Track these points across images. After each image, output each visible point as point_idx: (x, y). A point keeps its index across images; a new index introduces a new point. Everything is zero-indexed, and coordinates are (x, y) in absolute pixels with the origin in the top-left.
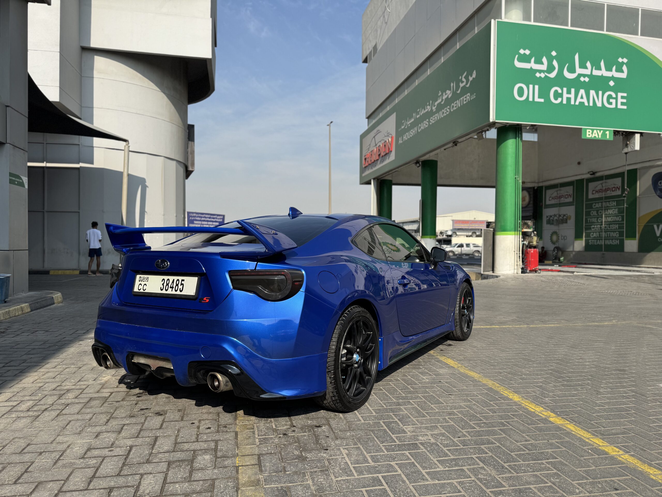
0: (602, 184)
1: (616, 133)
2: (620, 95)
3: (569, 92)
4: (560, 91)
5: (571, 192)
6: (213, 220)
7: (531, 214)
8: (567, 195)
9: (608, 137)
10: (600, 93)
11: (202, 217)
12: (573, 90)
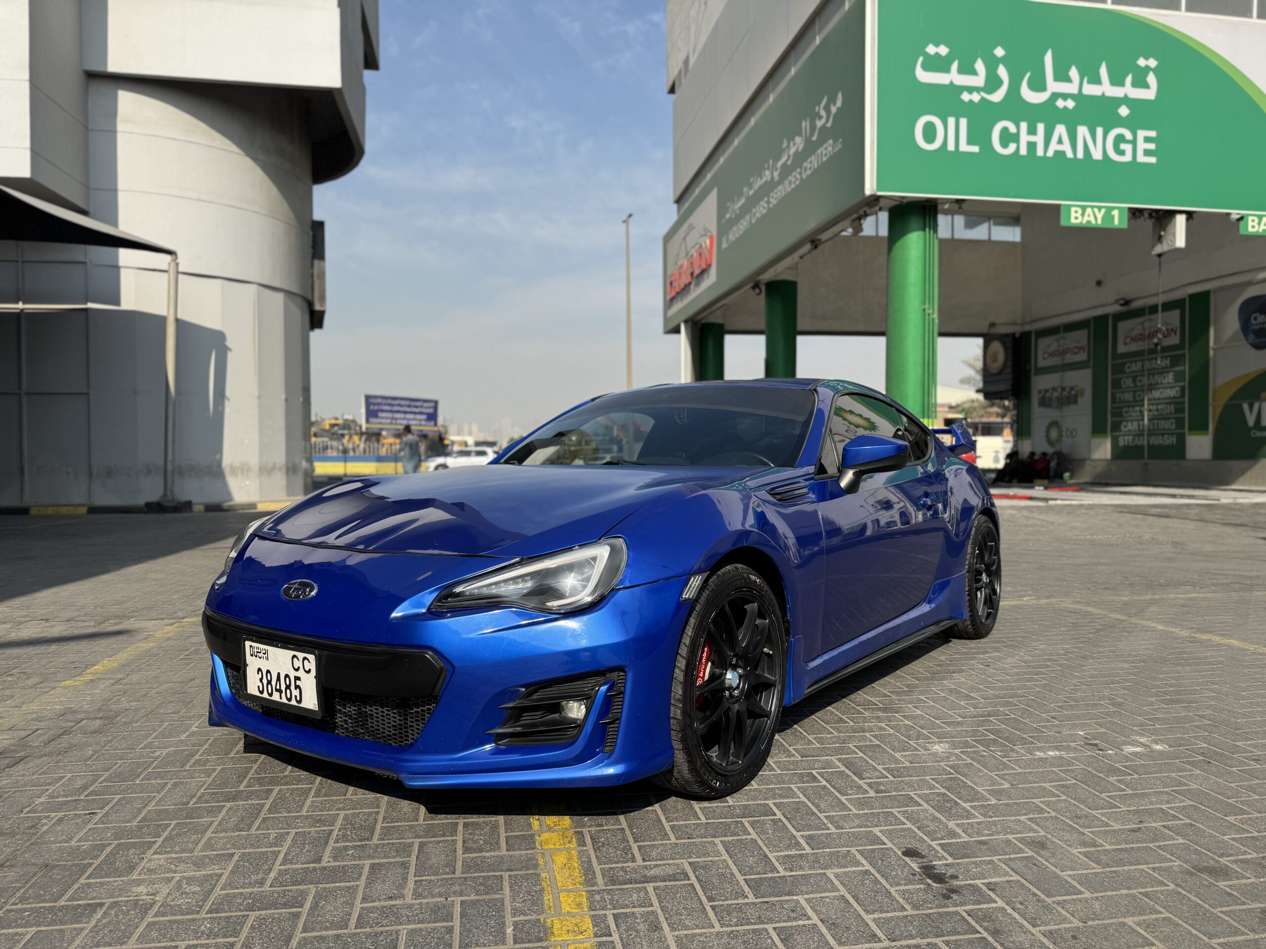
0: (1142, 323)
1: (1135, 213)
2: (1141, 134)
3: (1032, 131)
4: (1012, 129)
5: (1084, 342)
6: (415, 410)
7: (1009, 387)
8: (1077, 347)
9: (1116, 222)
10: (1100, 131)
11: (393, 405)
12: (1041, 127)
